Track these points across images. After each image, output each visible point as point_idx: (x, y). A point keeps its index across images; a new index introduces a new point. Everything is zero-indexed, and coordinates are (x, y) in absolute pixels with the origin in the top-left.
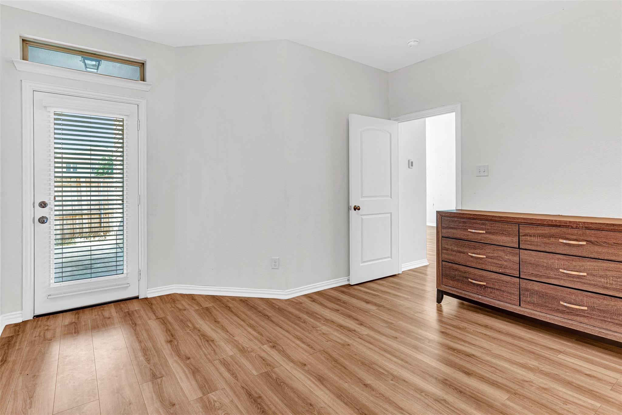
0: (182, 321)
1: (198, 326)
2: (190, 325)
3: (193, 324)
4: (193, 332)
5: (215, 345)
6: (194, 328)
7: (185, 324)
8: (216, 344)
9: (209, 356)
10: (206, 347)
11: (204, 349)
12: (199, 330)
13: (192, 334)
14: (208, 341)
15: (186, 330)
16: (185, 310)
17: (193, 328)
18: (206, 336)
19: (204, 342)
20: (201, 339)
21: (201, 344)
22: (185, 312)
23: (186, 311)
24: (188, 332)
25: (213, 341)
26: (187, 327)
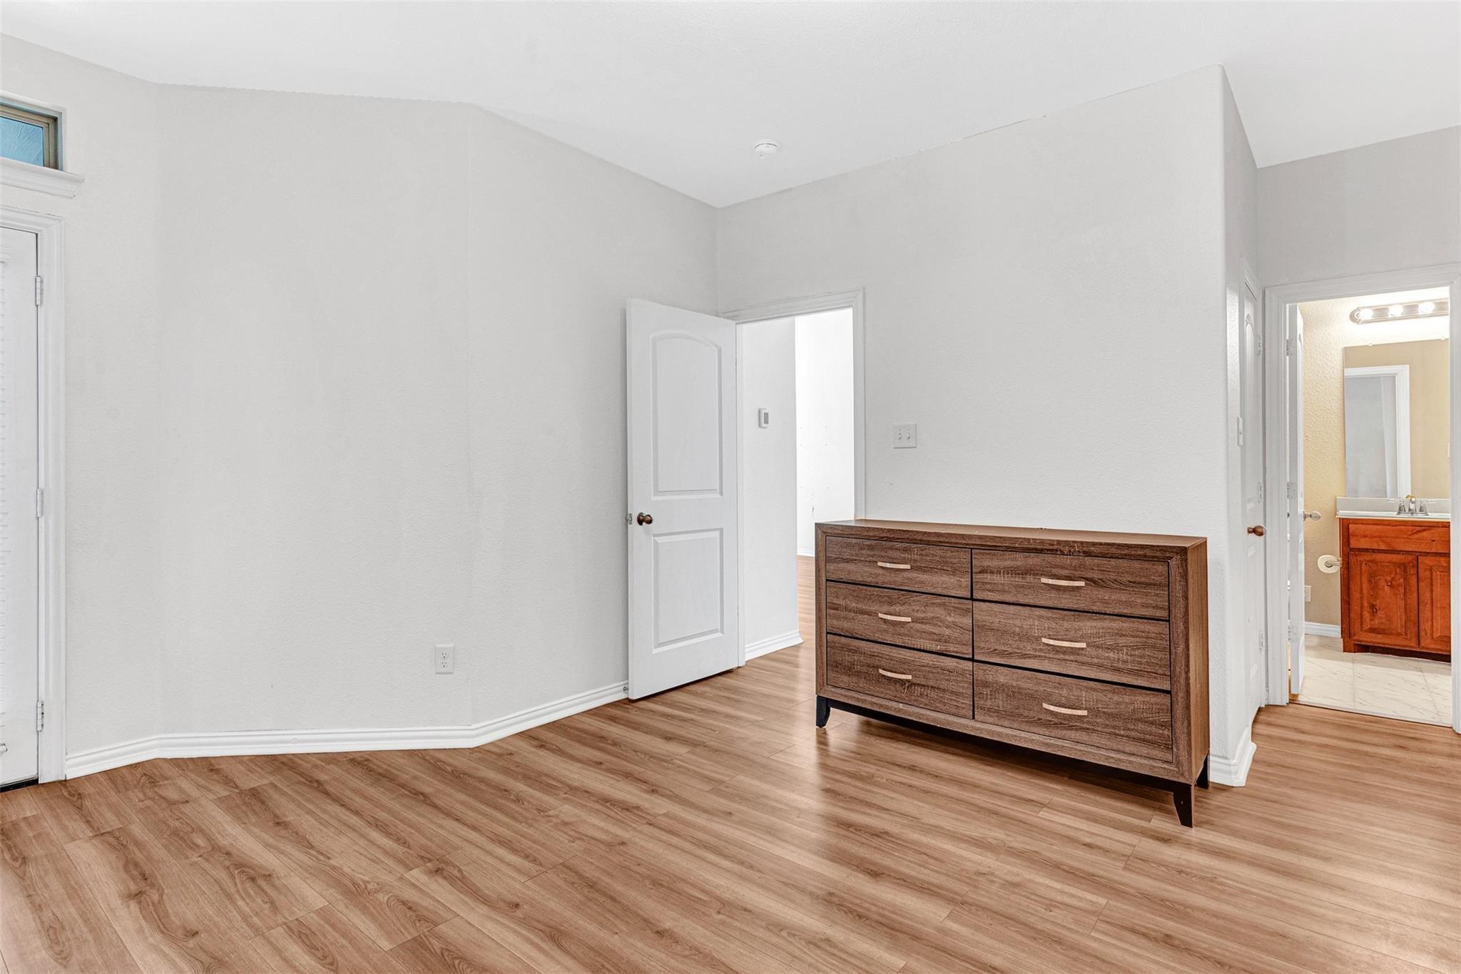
0: (175, 833)
1: (224, 842)
2: (200, 841)
3: (209, 839)
4: (211, 859)
5: (273, 886)
6: (213, 848)
7: (185, 841)
8: (277, 883)
9: (255, 920)
10: (249, 896)
11: (240, 903)
12: (228, 854)
13: (206, 865)
14: (253, 879)
15: (187, 858)
16: (187, 802)
17: (210, 848)
18: (250, 868)
19: (243, 883)
20: (232, 876)
21: (233, 890)
22: (186, 809)
23: (188, 805)
24: (196, 863)
25: (268, 877)
26: (191, 848)
